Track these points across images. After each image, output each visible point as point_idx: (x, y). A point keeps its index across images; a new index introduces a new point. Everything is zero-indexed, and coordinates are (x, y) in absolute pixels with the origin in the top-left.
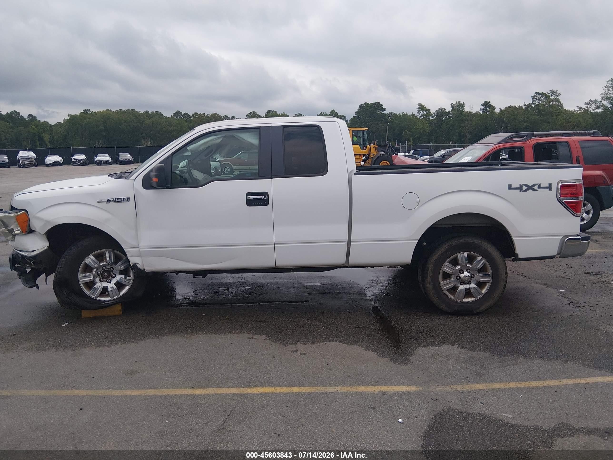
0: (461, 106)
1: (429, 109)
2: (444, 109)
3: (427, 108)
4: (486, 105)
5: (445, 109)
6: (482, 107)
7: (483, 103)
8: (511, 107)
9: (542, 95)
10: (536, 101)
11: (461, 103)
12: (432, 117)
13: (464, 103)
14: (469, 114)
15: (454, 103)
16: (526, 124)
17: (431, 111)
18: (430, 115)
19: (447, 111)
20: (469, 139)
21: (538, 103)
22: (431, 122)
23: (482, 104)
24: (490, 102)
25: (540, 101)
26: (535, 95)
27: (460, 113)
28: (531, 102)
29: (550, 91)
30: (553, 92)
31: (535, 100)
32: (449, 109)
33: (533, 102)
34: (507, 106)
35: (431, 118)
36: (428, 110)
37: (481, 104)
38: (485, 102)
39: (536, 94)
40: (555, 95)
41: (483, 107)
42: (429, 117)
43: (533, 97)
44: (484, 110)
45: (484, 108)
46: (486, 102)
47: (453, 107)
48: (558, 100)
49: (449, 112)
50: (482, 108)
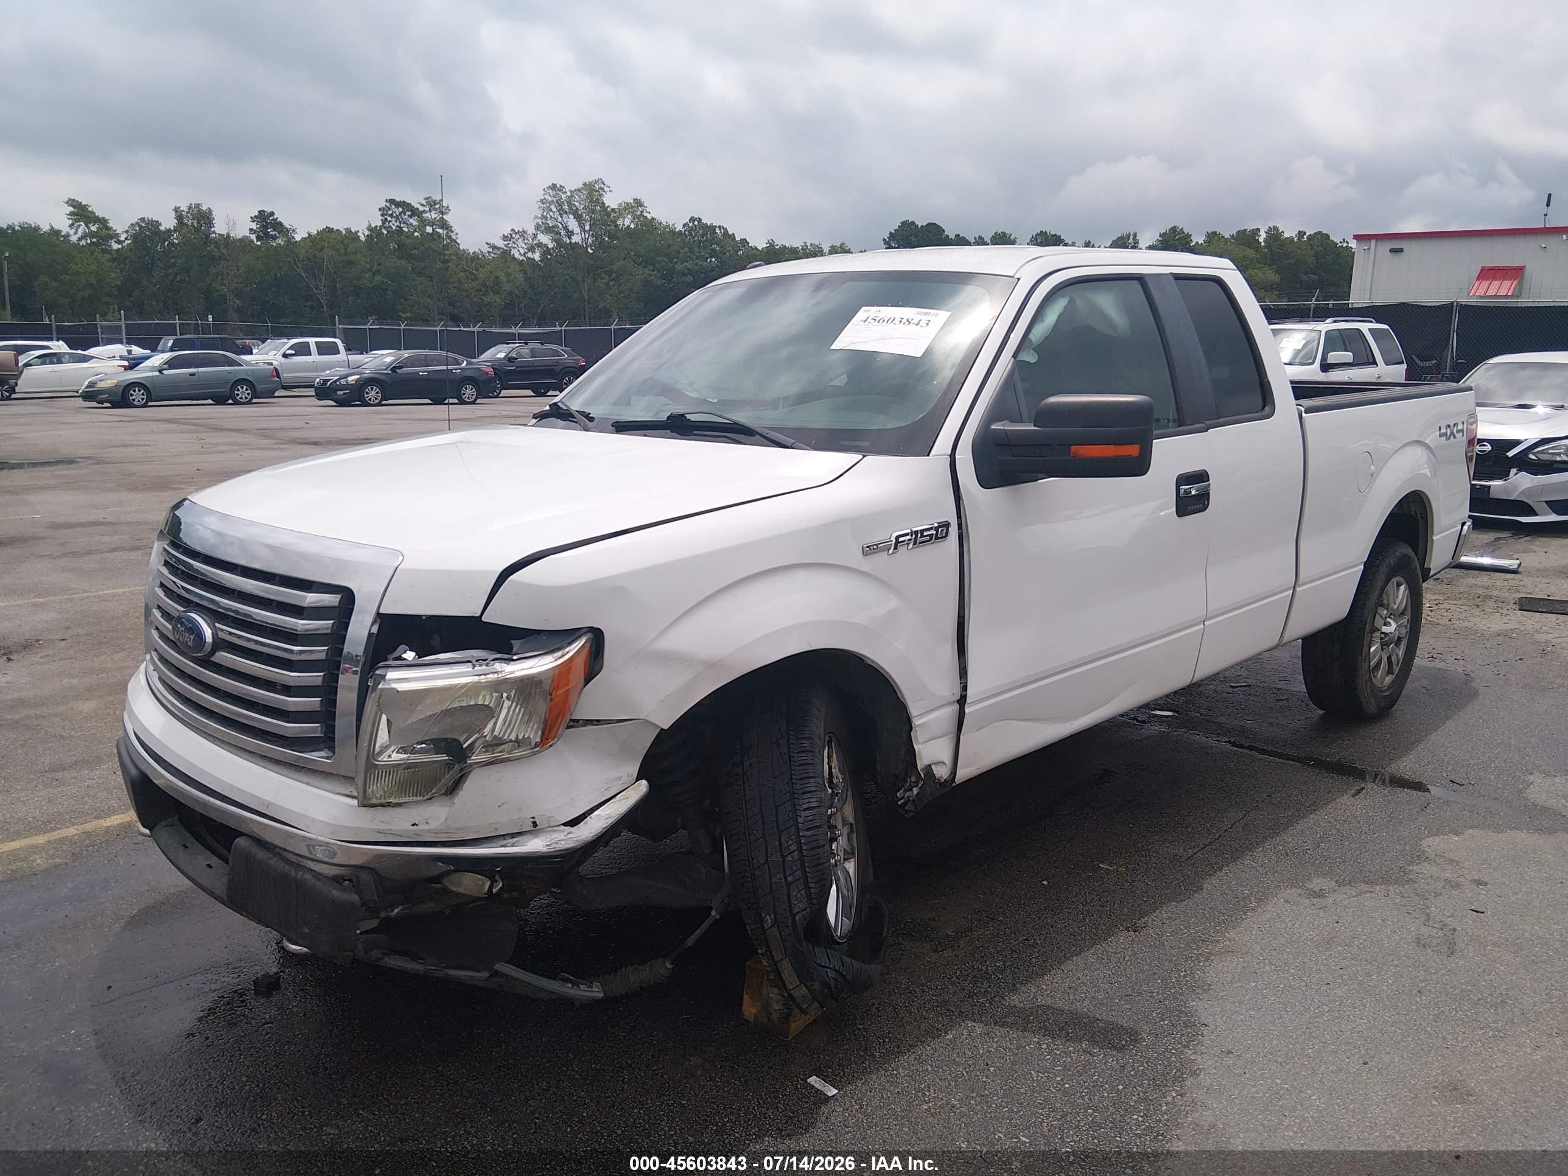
0: (205, 218)
1: (107, 218)
2: (155, 221)
3: (100, 213)
4: (265, 221)
5: (158, 223)
6: (254, 226)
7: (257, 213)
8: (329, 230)
9: (403, 208)
10: (390, 221)
11: (204, 209)
12: (119, 242)
13: (210, 211)
14: (226, 240)
15: (184, 208)
16: (378, 278)
17: (111, 224)
18: (109, 234)
19: (162, 228)
20: (238, 311)
21: (397, 226)
22: (118, 257)
23: (253, 216)
24: (272, 214)
25: (400, 223)
26: (386, 206)
27: (204, 237)
28: (381, 224)
29: (425, 199)
30: (432, 204)
31: (389, 219)
32: (168, 222)
33: (383, 223)
34: (320, 229)
35: (116, 246)
36: (103, 222)
37: (251, 218)
38: (259, 212)
39: (388, 205)
40: (436, 210)
41: (257, 224)
42: (108, 241)
43: (383, 211)
44: (260, 234)
45: (259, 228)
46: (263, 211)
47: (180, 217)
48: (444, 225)
49: (169, 231)
50: (255, 228)
